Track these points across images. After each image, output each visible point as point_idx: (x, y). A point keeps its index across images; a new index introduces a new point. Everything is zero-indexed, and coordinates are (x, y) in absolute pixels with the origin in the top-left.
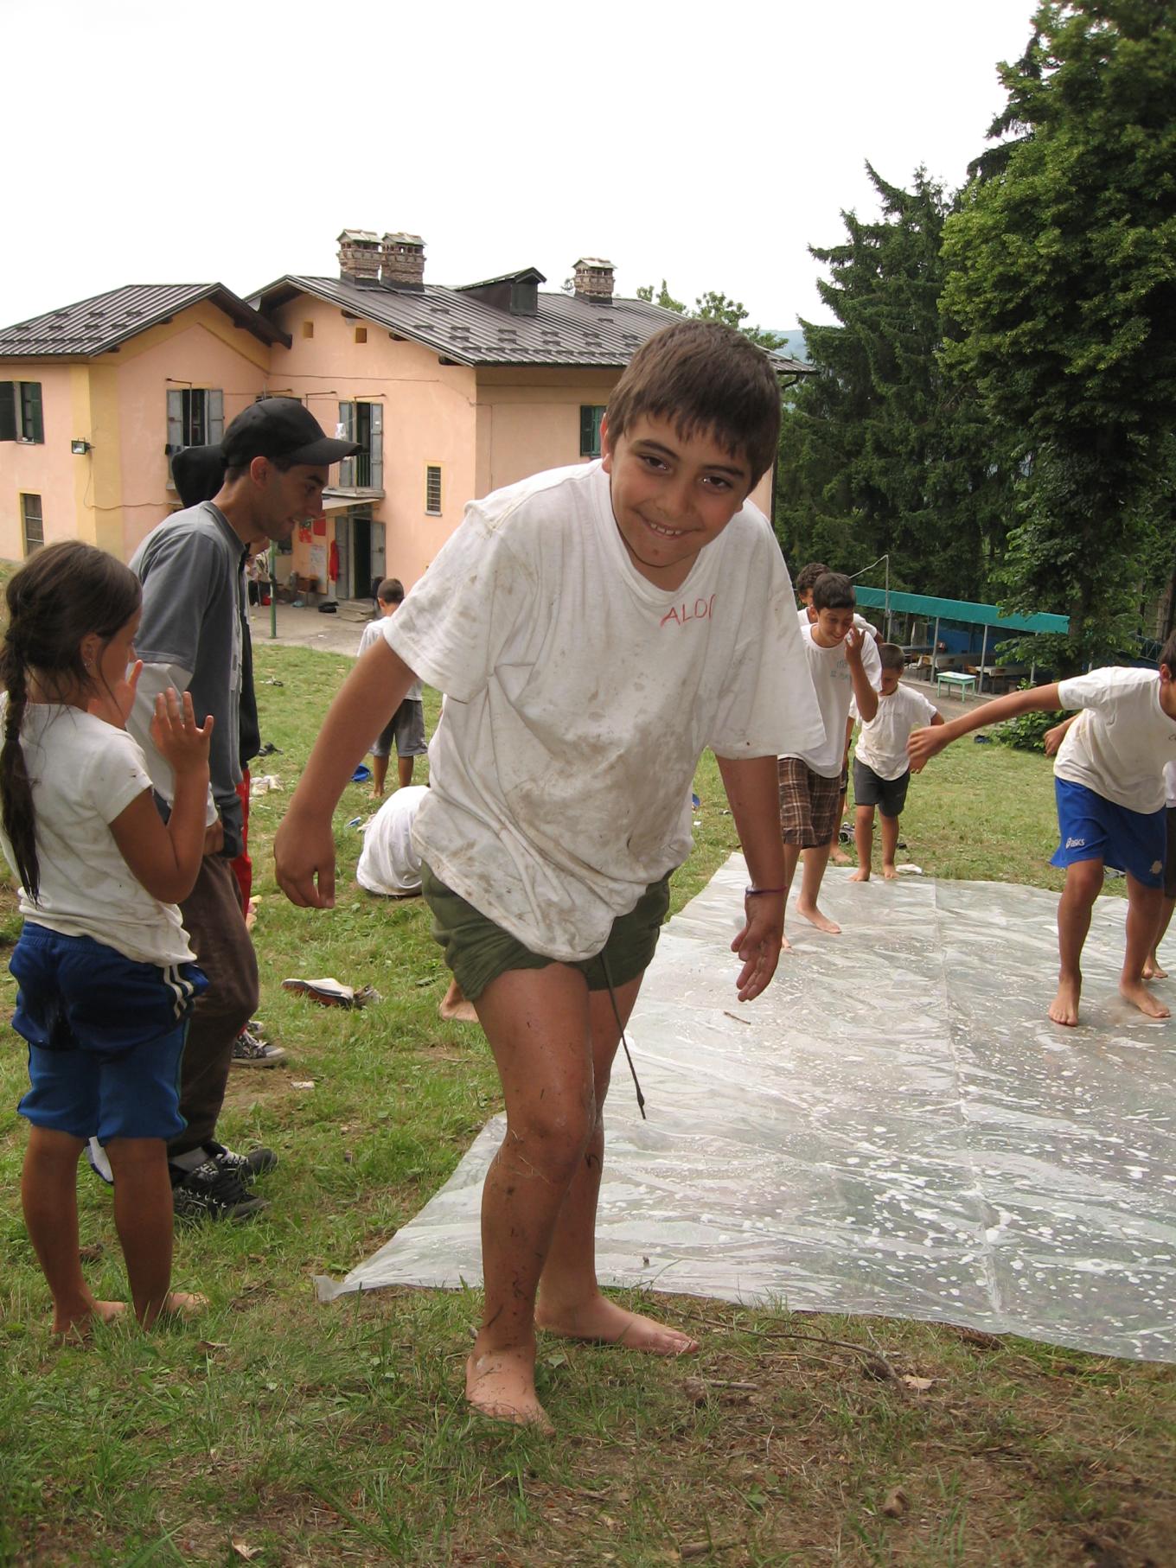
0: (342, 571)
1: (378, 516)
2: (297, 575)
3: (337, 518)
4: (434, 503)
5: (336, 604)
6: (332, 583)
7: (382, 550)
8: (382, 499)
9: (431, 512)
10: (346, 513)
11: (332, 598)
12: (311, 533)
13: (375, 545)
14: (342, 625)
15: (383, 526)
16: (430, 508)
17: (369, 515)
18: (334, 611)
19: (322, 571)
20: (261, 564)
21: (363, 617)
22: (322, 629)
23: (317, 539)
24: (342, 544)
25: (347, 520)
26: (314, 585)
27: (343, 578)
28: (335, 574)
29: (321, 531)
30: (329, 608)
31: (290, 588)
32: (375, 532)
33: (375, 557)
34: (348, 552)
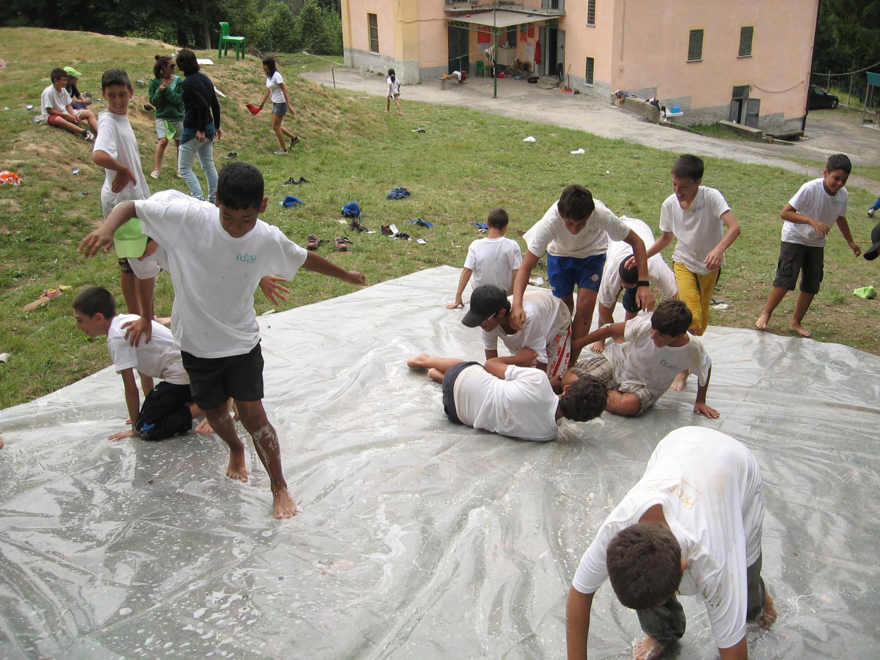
0: (542, 59)
1: (561, 27)
2: (518, 60)
3: (540, 28)
4: (591, 20)
5: (538, 78)
6: (536, 65)
7: (563, 47)
8: (563, 17)
9: (589, 25)
10: (544, 24)
11: (536, 74)
12: (527, 36)
13: (559, 45)
14: (538, 91)
15: (564, 33)
16: (589, 22)
17: (557, 26)
18: (536, 82)
19: (531, 59)
20: (488, 55)
21: (550, 87)
22: (525, 93)
23: (530, 40)
24: (542, 43)
25: (545, 29)
26: (526, 67)
27: (542, 63)
28: (538, 59)
29: (531, 35)
30: (533, 81)
31: (514, 69)
32: (559, 36)
33: (559, 51)
34: (545, 47)
